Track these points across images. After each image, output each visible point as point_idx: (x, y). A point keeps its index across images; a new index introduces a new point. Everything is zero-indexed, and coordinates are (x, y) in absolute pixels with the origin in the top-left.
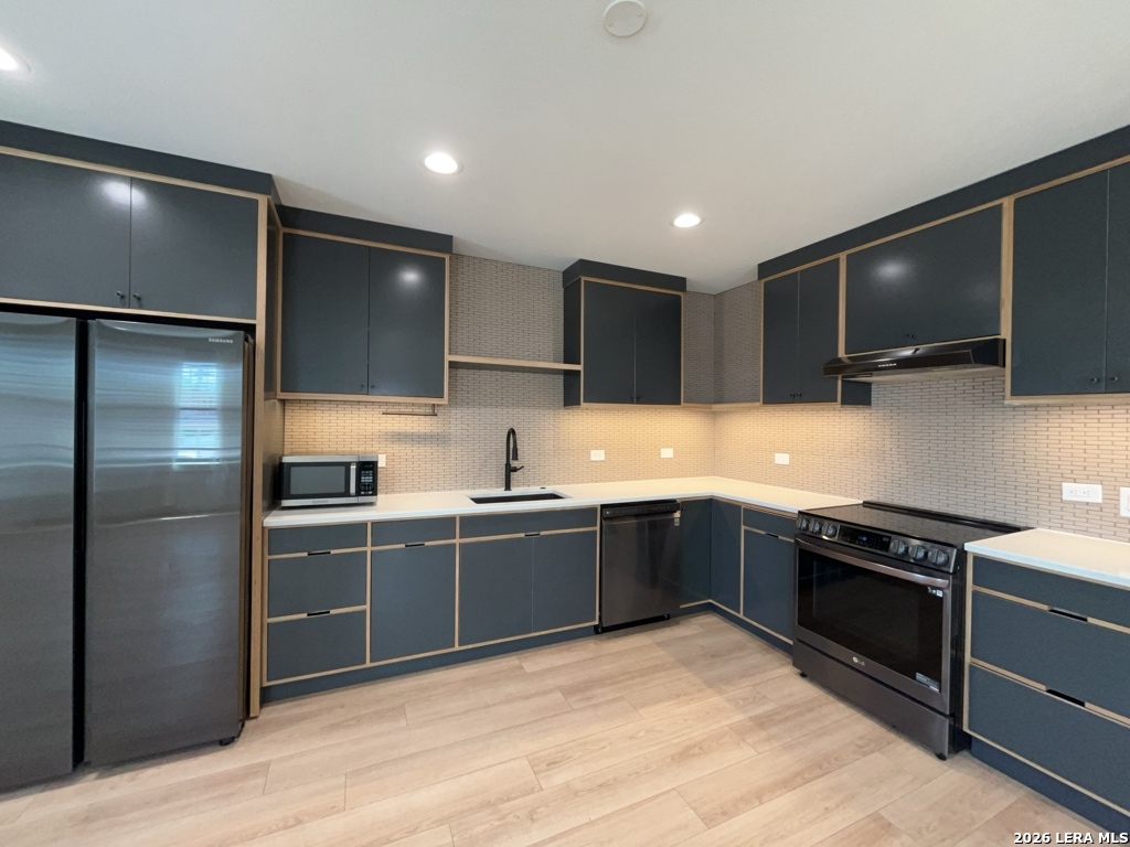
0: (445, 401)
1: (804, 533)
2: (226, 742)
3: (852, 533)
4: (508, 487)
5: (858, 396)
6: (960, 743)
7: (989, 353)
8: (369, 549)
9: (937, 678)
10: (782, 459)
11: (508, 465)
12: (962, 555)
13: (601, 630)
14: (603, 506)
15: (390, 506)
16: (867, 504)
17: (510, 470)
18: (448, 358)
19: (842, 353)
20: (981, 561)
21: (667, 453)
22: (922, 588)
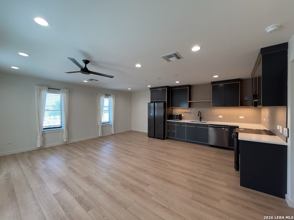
0: (188, 107)
8: (176, 125)
14: (210, 124)
17: (201, 118)
21: (242, 117)
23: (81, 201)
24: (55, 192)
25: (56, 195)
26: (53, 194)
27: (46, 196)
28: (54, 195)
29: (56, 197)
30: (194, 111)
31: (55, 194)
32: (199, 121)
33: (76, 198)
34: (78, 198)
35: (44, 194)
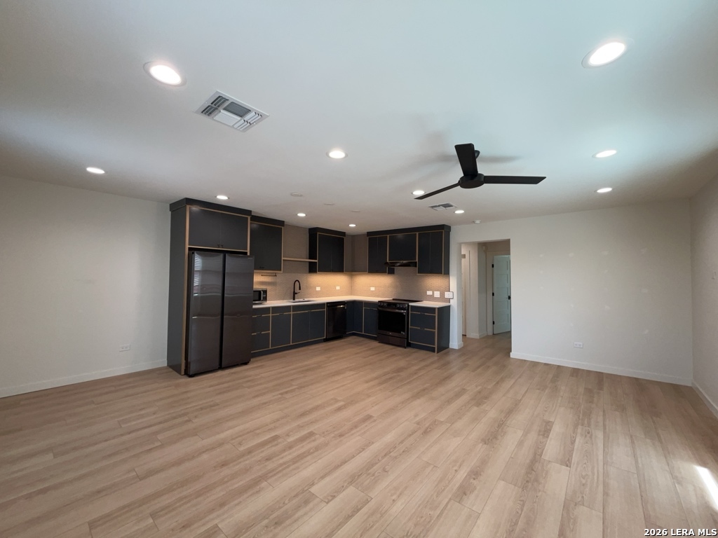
0: (282, 272)
1: (380, 306)
2: (246, 363)
3: (389, 304)
4: (294, 299)
5: (391, 272)
6: (409, 345)
7: (414, 264)
8: (271, 315)
9: (404, 331)
10: (373, 289)
11: (294, 291)
12: (408, 305)
13: (326, 340)
14: (327, 303)
15: (270, 303)
16: (393, 299)
17: (295, 293)
18: (283, 258)
19: (388, 261)
20: (412, 306)
21: (338, 288)
22: (402, 313)
23: (545, 431)
24: (564, 467)
25: (567, 462)
26: (570, 467)
27: (584, 474)
28: (569, 465)
29: (569, 459)
30: (284, 279)
31: (567, 466)
32: (292, 300)
33: (548, 437)
34: (544, 435)
35: (584, 481)
